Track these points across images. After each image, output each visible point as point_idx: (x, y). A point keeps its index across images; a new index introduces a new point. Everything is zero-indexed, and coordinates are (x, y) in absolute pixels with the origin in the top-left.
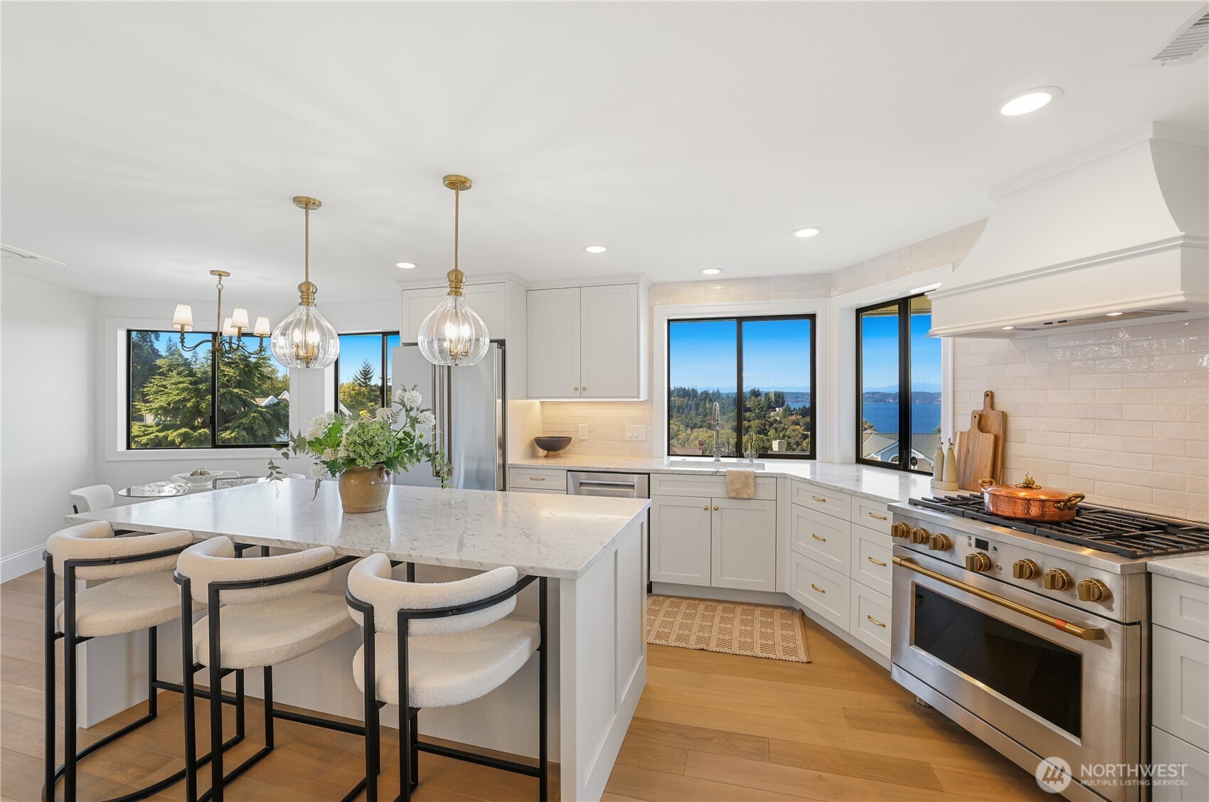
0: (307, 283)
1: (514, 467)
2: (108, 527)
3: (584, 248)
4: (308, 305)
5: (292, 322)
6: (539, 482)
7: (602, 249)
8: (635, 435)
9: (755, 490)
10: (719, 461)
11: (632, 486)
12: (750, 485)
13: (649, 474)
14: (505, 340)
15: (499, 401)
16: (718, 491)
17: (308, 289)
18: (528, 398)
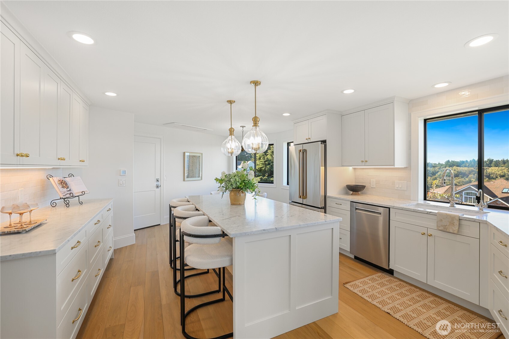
0: (231, 128)
1: (330, 197)
2: (187, 200)
3: (342, 92)
4: (231, 135)
5: (227, 141)
6: (339, 205)
7: (352, 91)
8: (400, 186)
9: (459, 228)
10: (454, 206)
11: (380, 213)
12: (455, 224)
13: (389, 208)
14: (326, 140)
15: (322, 168)
16: (432, 224)
17: (231, 130)
18: (343, 166)
